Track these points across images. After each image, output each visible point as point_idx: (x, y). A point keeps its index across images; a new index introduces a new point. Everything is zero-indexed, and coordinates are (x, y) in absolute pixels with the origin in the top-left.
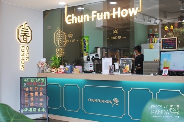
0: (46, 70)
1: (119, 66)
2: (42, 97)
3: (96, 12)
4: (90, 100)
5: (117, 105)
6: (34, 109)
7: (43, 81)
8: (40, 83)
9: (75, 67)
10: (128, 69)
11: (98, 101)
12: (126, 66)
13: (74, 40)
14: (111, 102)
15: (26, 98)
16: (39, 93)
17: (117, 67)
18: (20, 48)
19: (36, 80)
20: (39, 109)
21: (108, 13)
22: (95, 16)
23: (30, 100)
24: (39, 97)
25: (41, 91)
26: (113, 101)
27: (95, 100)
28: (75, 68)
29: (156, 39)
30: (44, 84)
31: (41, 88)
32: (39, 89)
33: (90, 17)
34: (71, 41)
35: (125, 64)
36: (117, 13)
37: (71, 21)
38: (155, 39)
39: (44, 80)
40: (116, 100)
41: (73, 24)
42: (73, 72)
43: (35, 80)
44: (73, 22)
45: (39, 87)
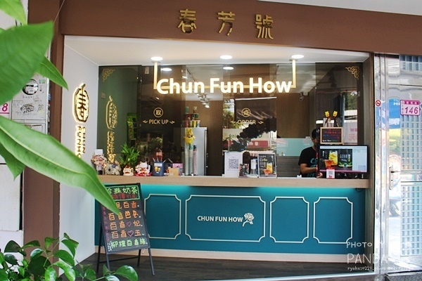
0: (109, 170)
1: (257, 166)
2: (137, 219)
3: (218, 79)
4: (200, 218)
5: (251, 223)
6: (128, 241)
7: (134, 190)
8: (131, 195)
9: (169, 166)
10: (271, 169)
11: (216, 219)
12: (268, 164)
13: (167, 121)
14: (240, 220)
15: (112, 224)
16: (132, 213)
17: (253, 167)
18: (75, 130)
19: (124, 189)
20: (136, 241)
21: (241, 83)
22: (217, 85)
23: (118, 225)
24: (133, 219)
25: (134, 209)
26: (244, 218)
27: (212, 219)
28: (169, 168)
29: (195, 121)
30: (136, 195)
31: (134, 203)
32: (130, 206)
33: (207, 87)
34: (160, 122)
35: (266, 162)
36: (256, 85)
37: (169, 90)
38: (193, 122)
39: (136, 189)
40: (250, 217)
41: (171, 95)
42: (165, 174)
43: (121, 189)
44: (172, 92)
45: (130, 202)
